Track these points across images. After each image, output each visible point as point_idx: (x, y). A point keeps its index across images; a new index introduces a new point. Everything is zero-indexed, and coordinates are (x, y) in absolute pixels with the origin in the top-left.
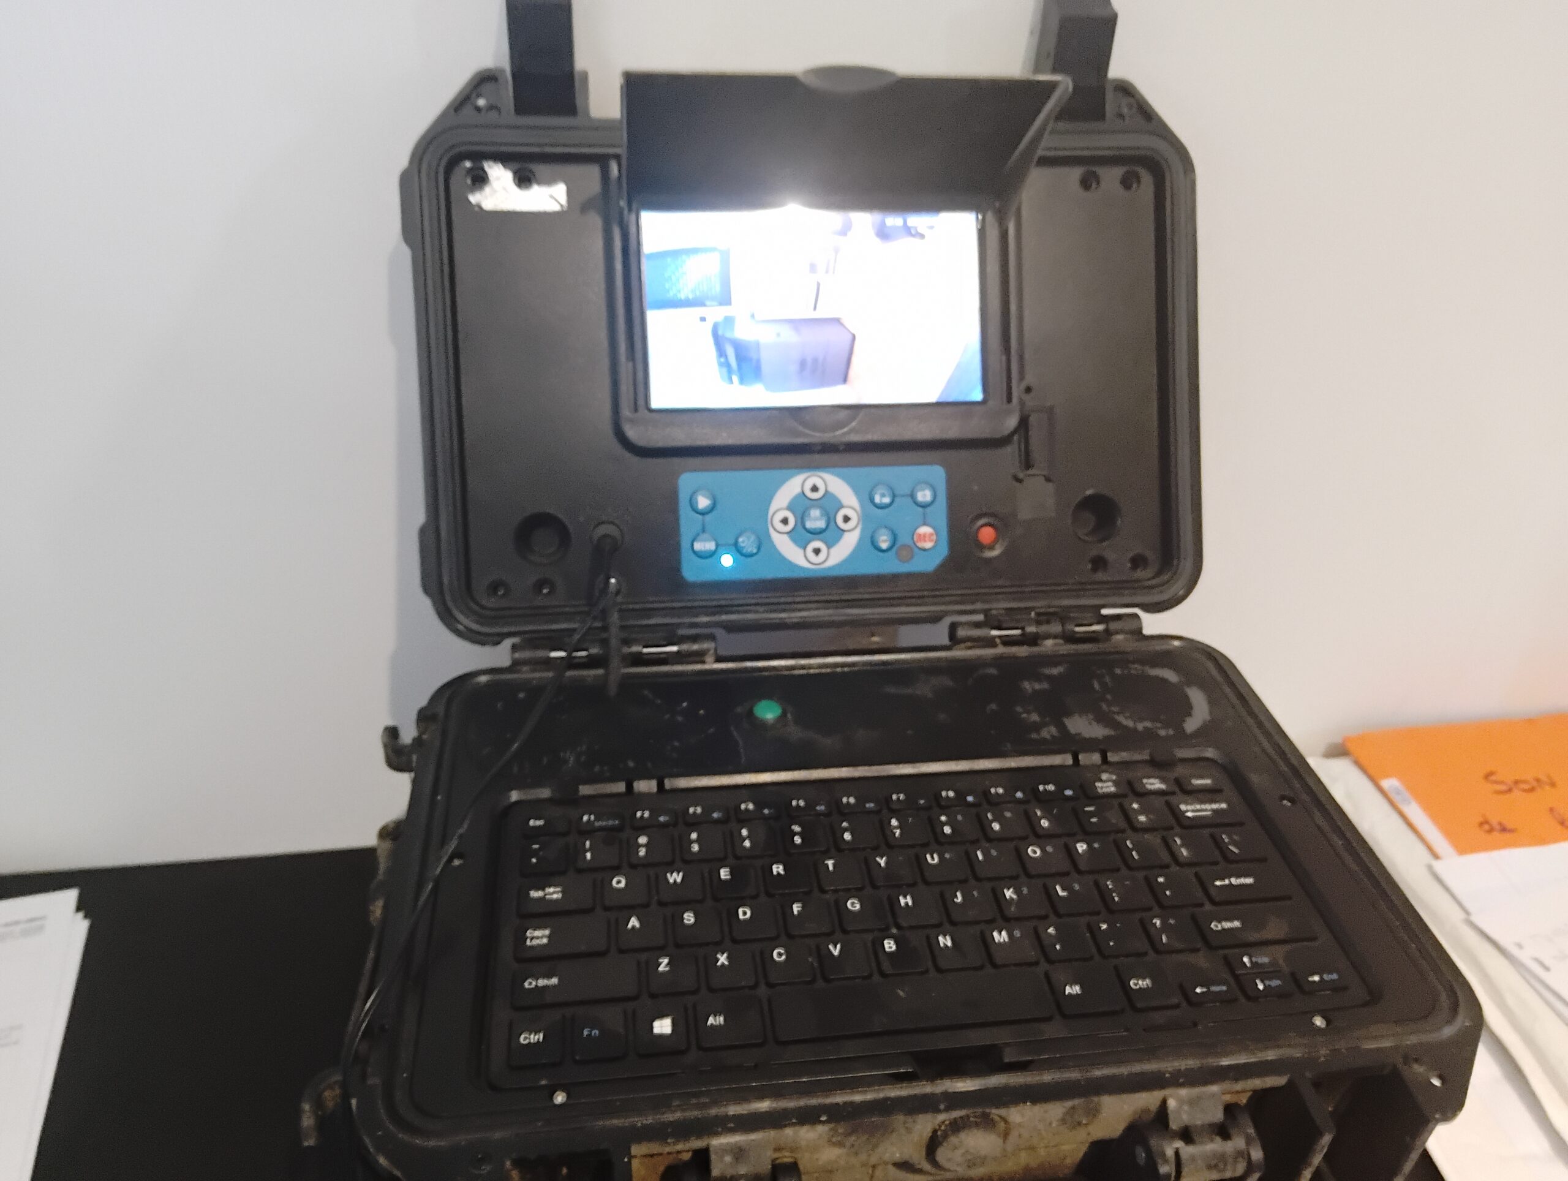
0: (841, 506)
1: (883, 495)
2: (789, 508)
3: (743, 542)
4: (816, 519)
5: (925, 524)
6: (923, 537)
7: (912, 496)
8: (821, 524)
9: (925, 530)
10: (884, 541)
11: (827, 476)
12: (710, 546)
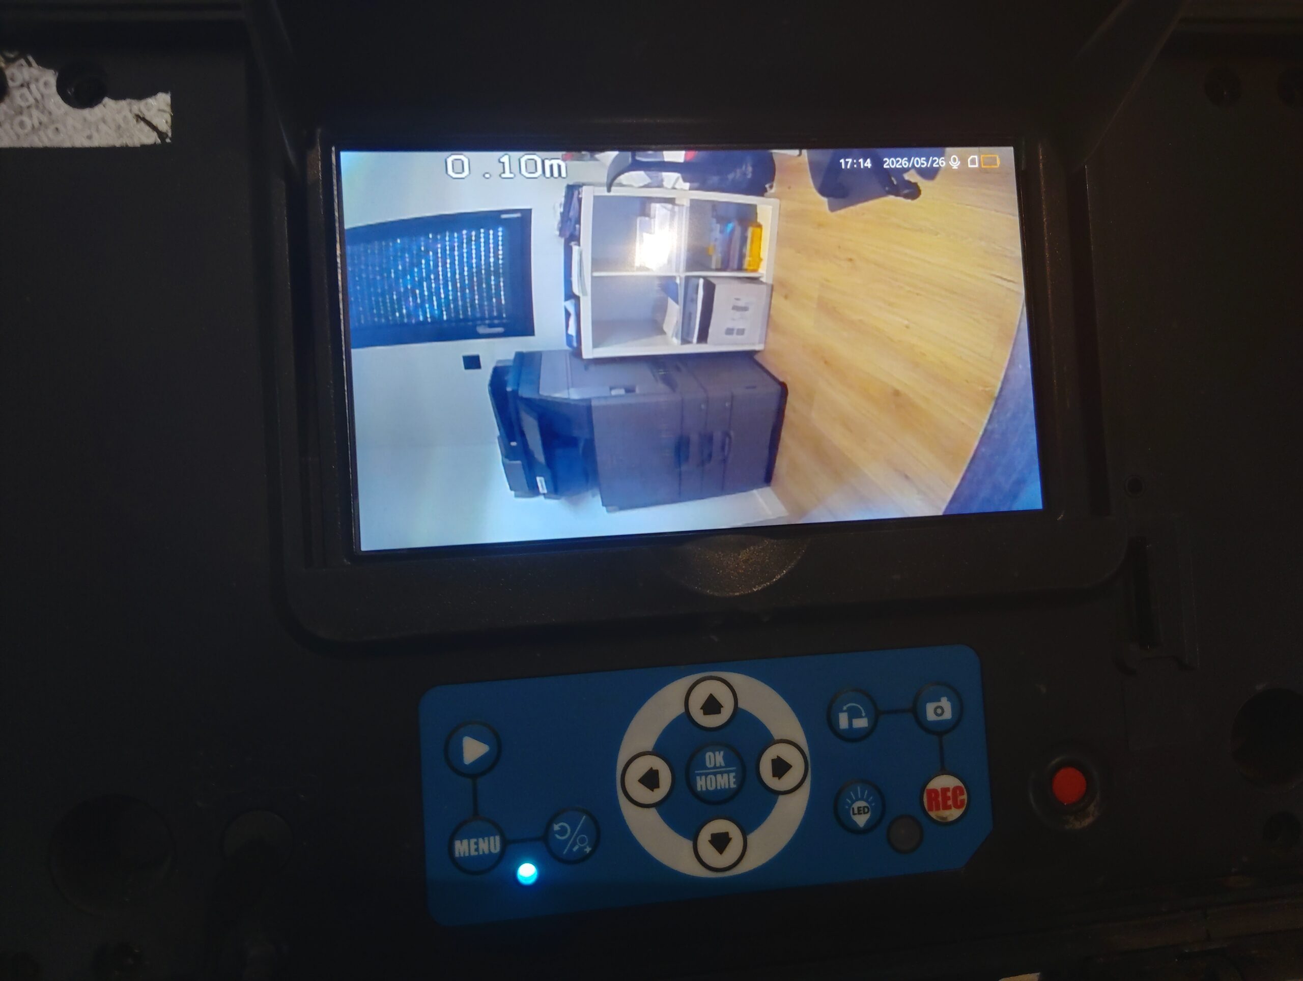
0: (769, 741)
1: (854, 714)
2: (658, 751)
3: (563, 831)
4: (717, 772)
5: (943, 771)
6: (942, 798)
7: (917, 713)
8: (726, 781)
9: (944, 782)
10: (860, 811)
11: (736, 679)
12: (490, 845)
